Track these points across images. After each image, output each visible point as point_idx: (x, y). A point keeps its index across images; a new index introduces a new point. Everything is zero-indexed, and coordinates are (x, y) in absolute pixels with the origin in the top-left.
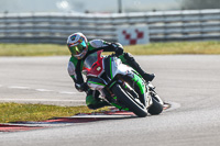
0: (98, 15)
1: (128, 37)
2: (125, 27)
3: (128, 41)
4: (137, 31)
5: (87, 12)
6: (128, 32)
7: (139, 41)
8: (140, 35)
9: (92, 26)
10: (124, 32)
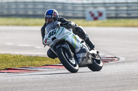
1: (93, 15)
2: (91, 9)
3: (92, 18)
6: (93, 12)
7: (100, 18)
8: (101, 14)
10: (90, 13)
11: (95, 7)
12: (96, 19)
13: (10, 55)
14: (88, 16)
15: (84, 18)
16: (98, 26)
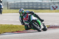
0: (46, 2)
1: (53, 8)
2: (53, 5)
3: (53, 9)
4: (56, 6)
5: (42, 1)
6: (53, 6)
7: (56, 9)
8: (57, 7)
9: (44, 5)
10: (52, 6)
11: (55, 4)
12: (55, 9)
13: (18, 25)
14: (51, 8)
15: (50, 9)
16: (56, 12)
